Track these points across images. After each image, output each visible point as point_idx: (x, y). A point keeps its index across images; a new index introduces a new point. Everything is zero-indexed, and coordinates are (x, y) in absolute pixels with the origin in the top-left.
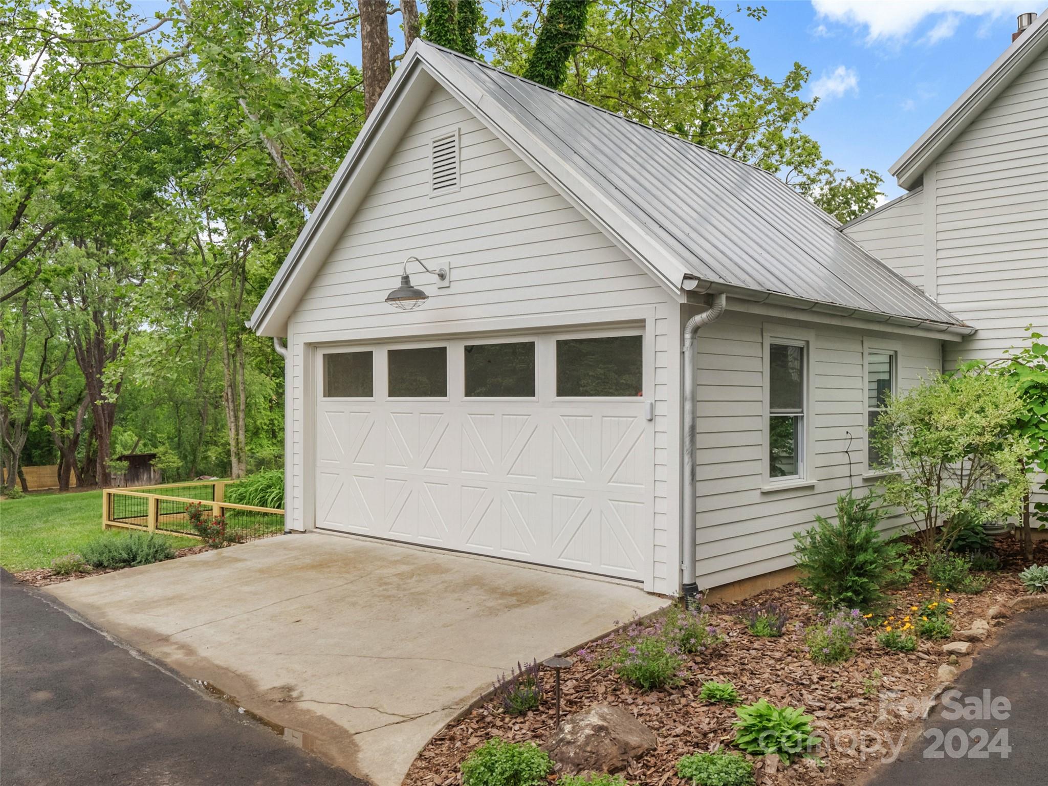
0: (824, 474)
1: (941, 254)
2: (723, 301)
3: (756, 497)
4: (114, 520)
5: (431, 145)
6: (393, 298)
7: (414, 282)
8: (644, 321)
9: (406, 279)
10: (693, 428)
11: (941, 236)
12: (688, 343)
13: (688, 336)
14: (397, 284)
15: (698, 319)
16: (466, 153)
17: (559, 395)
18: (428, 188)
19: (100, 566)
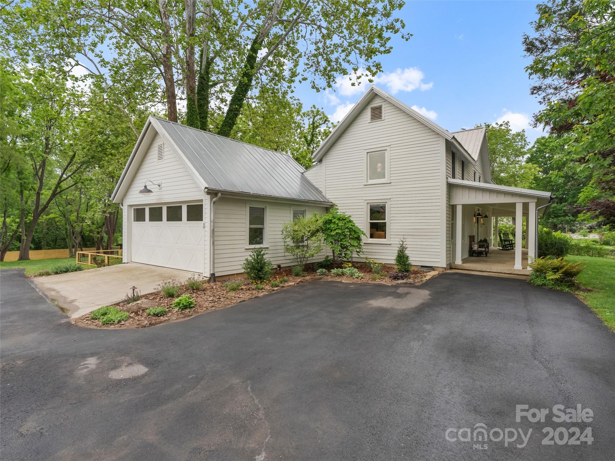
0: (273, 244)
1: (327, 181)
2: (220, 195)
3: (243, 250)
4: (80, 262)
5: (157, 147)
6: (141, 192)
7: (148, 188)
8: (202, 200)
9: (146, 187)
10: (213, 230)
11: (327, 176)
12: (212, 206)
13: (212, 204)
14: (143, 188)
15: (214, 199)
16: (165, 150)
17: (187, 221)
18: (156, 160)
19: (57, 273)
